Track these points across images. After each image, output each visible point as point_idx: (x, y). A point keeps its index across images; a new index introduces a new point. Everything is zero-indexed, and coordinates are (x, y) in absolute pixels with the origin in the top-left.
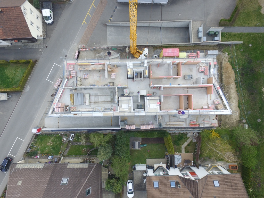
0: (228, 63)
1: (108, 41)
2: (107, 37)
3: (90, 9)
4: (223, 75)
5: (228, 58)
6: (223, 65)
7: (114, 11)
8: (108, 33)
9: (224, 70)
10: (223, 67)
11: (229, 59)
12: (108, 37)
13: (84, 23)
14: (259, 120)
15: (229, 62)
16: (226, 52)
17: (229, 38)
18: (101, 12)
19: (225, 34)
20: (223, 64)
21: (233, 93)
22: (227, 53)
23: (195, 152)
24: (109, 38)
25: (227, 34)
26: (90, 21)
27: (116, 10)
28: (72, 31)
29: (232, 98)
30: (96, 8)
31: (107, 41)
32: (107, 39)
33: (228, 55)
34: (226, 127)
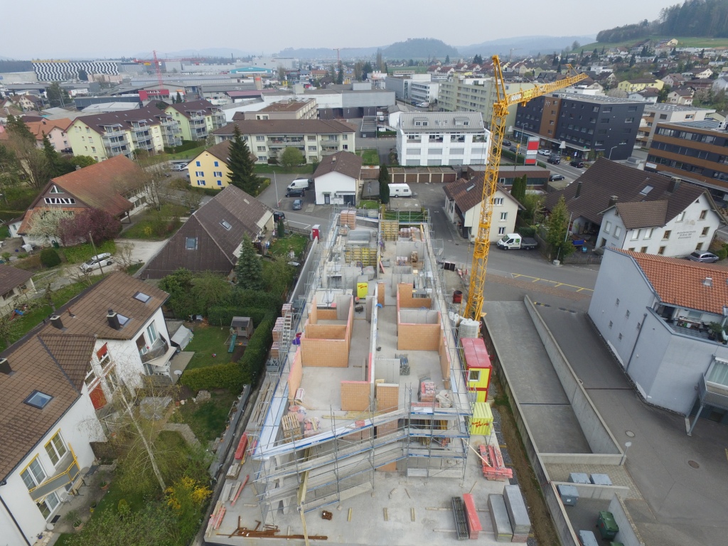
1: (488, 302)
3: (547, 281)
7: (563, 309)
13: (515, 275)
18: (550, 293)
24: (496, 303)
27: (566, 311)
30: (556, 287)
32: (492, 300)
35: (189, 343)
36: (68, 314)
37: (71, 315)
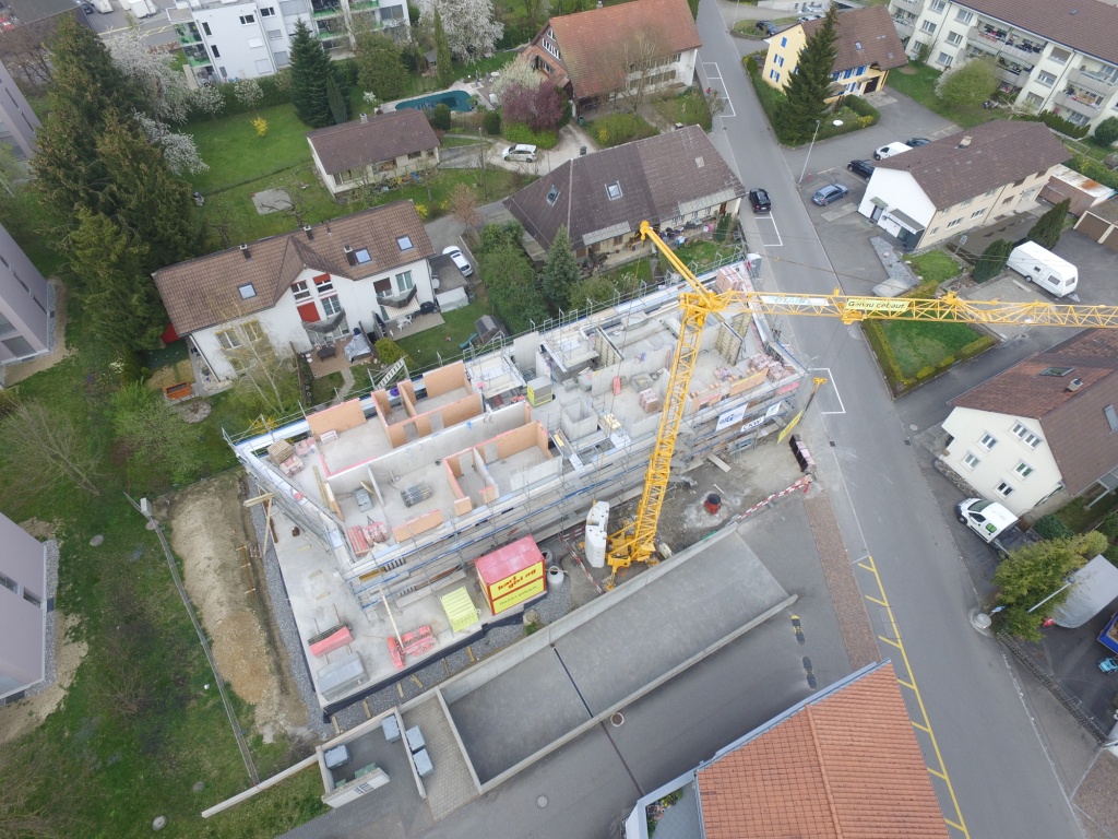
0: (252, 702)
1: (749, 550)
2: (761, 560)
3: (892, 620)
4: (264, 642)
5: (259, 722)
6: (273, 682)
7: (807, 664)
8: (767, 576)
9: (266, 663)
10: (272, 673)
11: (253, 722)
12: (759, 563)
13: (866, 562)
14: (96, 541)
15: (252, 708)
16: (271, 745)
17: (277, 806)
18: (848, 633)
19: (296, 816)
20: (276, 684)
21: (214, 588)
22: (268, 740)
23: (310, 384)
24: (754, 562)
25: (290, 819)
26: (857, 582)
27: (804, 672)
28: (880, 519)
29: (216, 571)
30: (877, 639)
31: (752, 548)
32: (757, 554)
33: (260, 737)
34: (216, 483)
35: (454, 311)
36: (326, 228)
37: (329, 230)
